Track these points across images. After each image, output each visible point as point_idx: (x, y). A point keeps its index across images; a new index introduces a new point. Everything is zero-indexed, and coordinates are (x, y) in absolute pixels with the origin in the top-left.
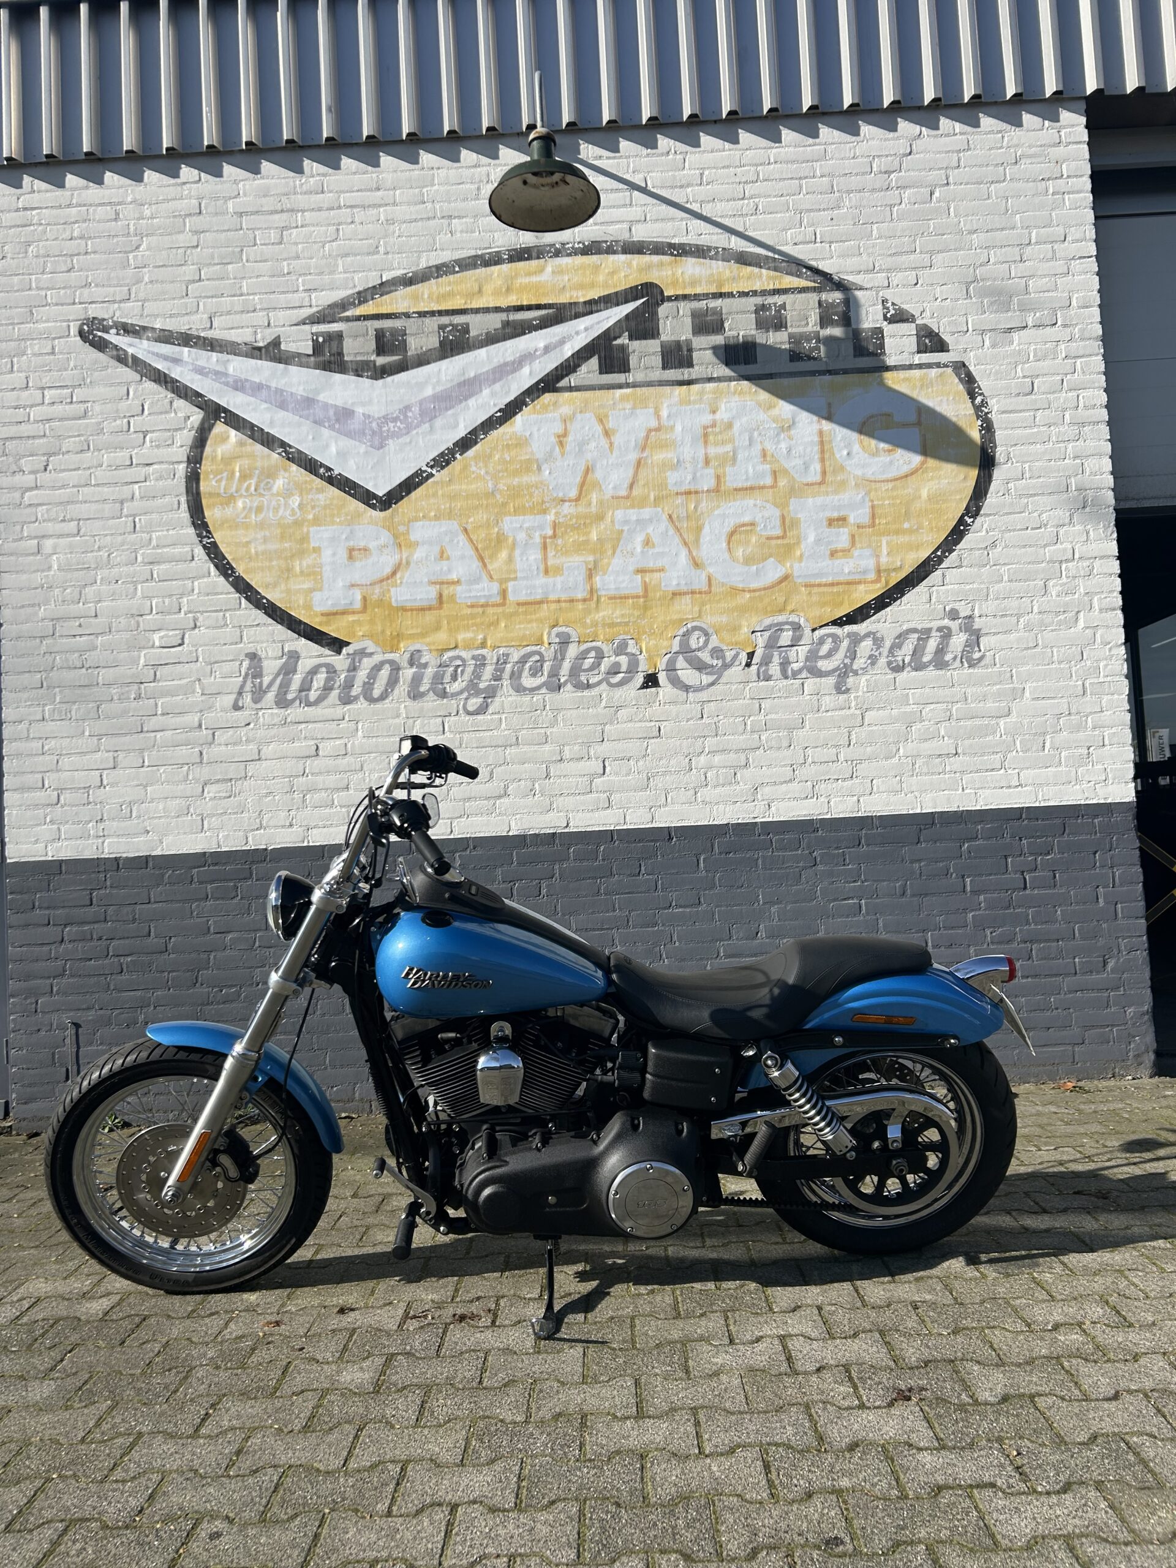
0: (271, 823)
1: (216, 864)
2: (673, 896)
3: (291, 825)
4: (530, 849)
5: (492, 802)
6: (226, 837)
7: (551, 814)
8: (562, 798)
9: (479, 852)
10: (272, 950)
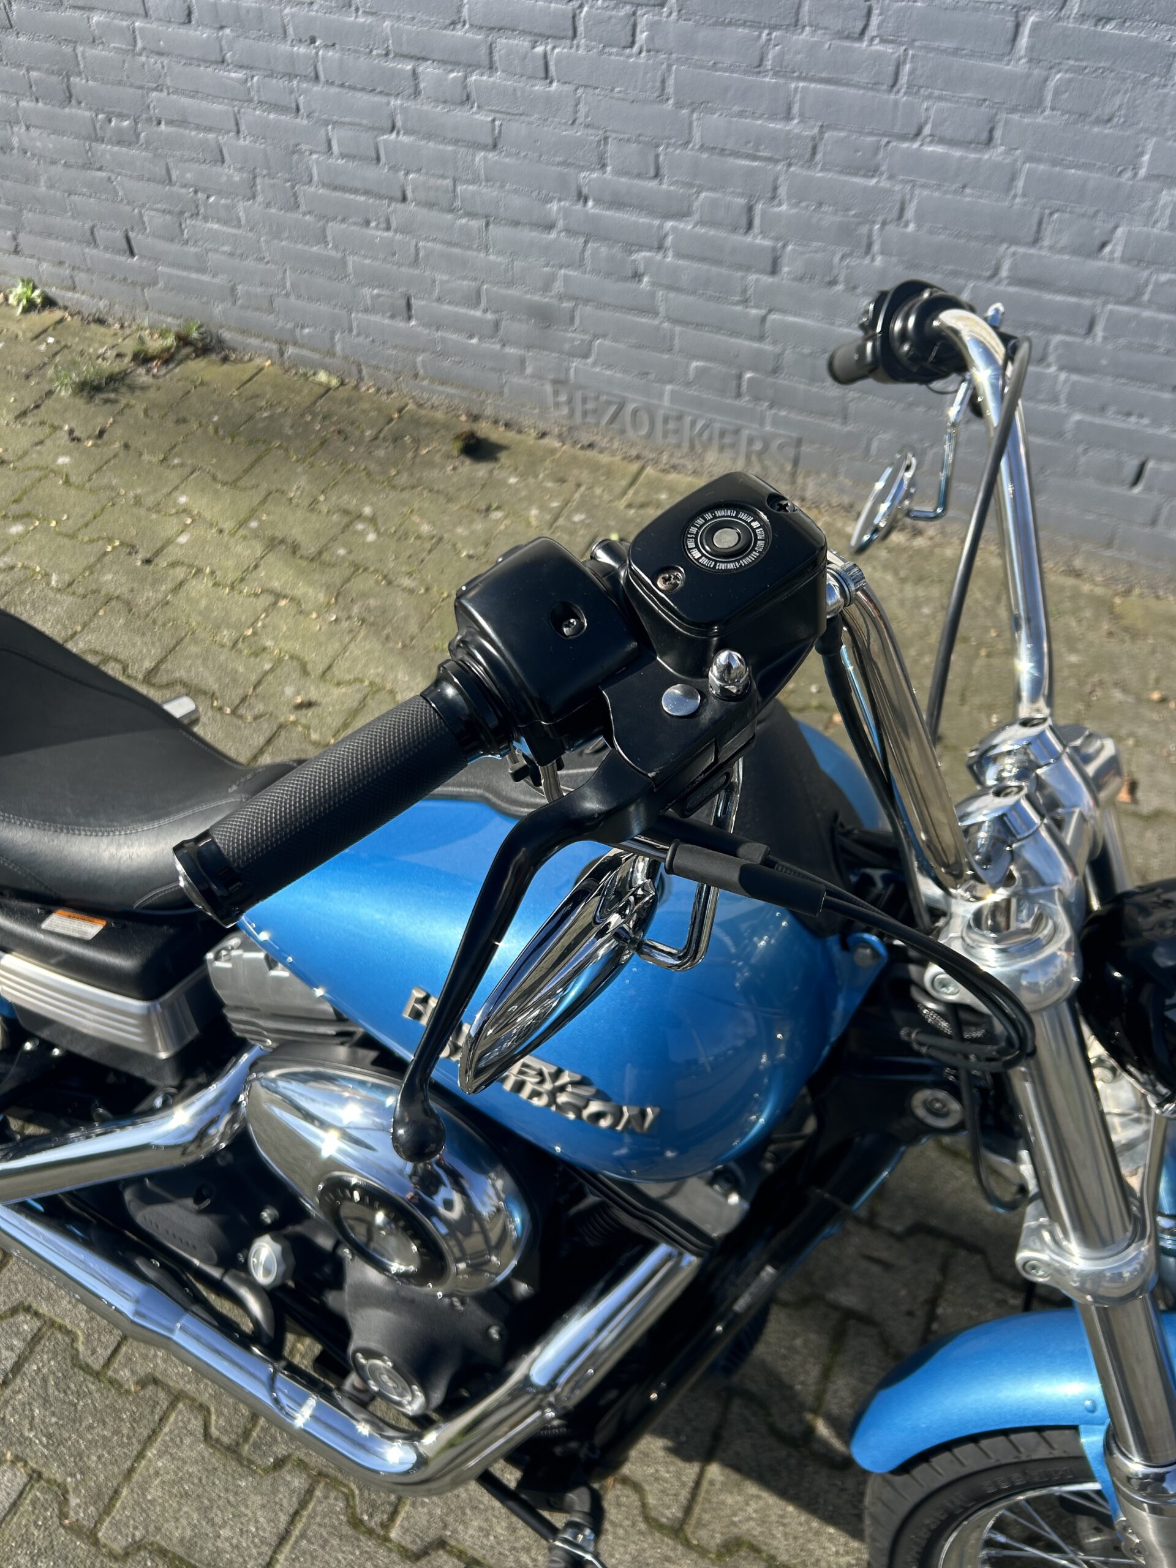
2: (931, 109)
10: (166, 61)
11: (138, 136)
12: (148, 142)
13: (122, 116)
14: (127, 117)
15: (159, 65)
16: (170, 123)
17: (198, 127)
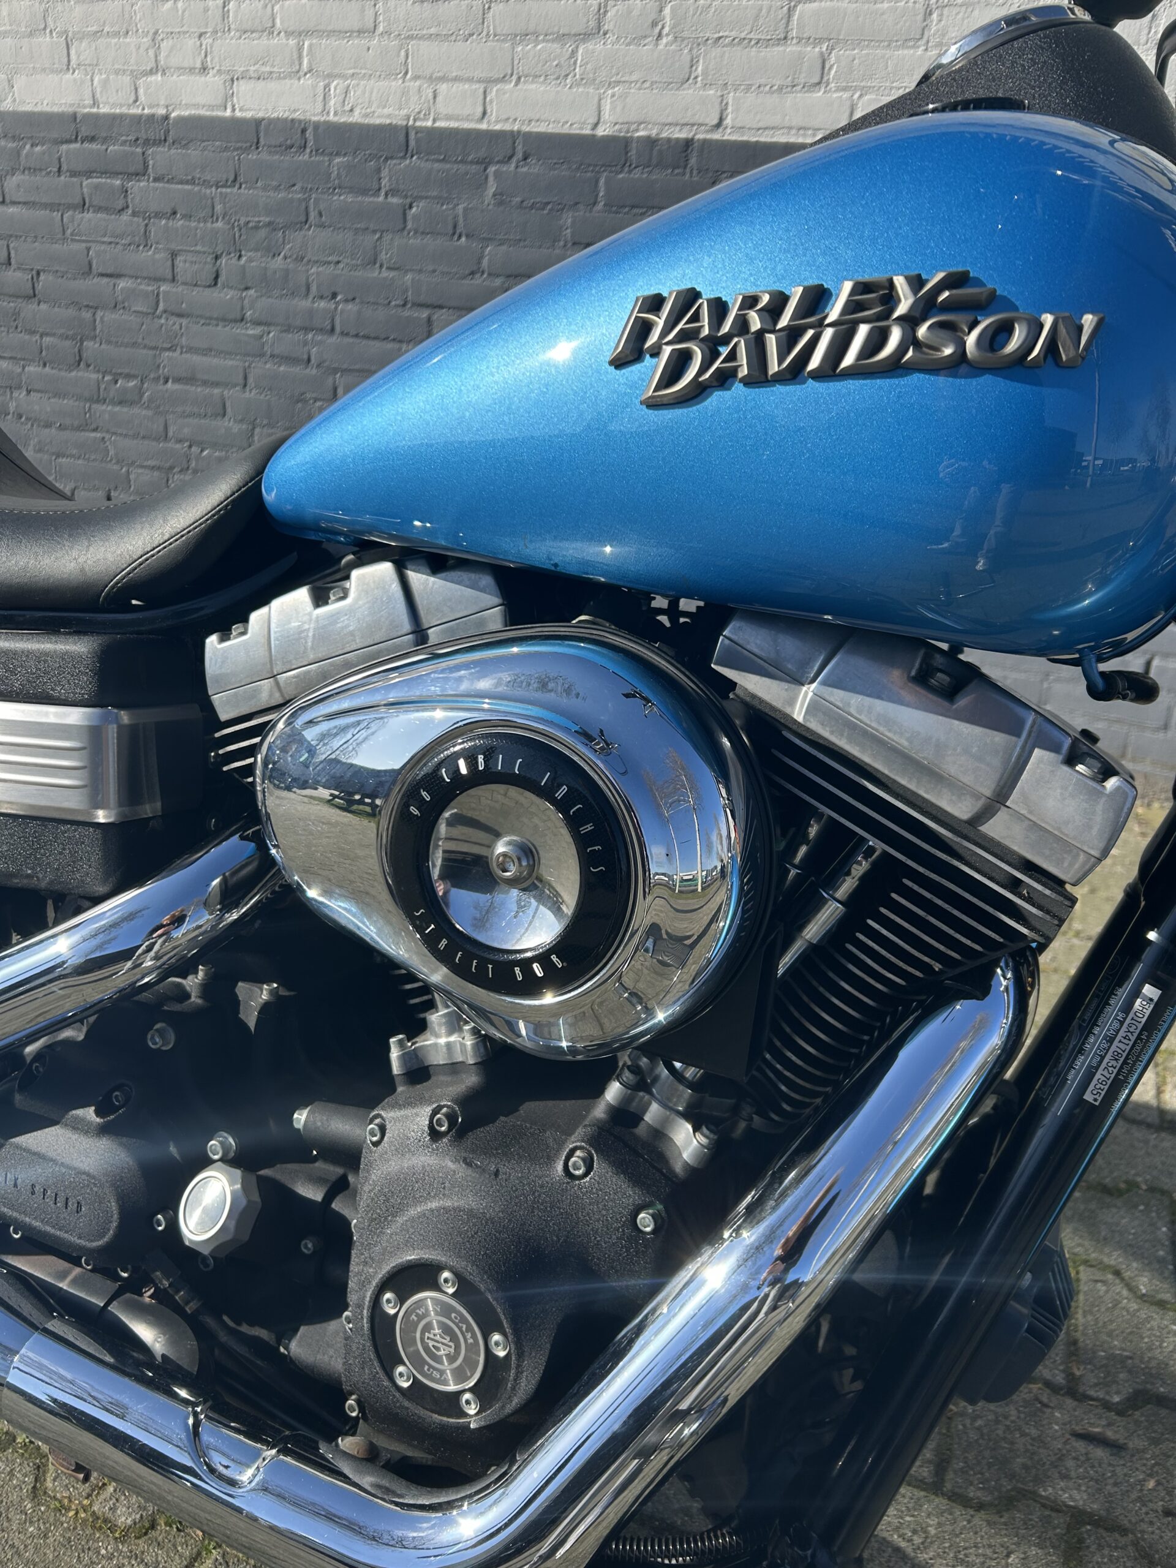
0: (174, 61)
1: (92, 139)
3: (204, 69)
4: (637, 174)
5: (569, 48)
6: (105, 83)
7: (688, 93)
8: (716, 52)
9: (534, 168)
10: (184, 321)
11: (141, 395)
12: (150, 400)
13: (129, 377)
14: (135, 377)
15: (177, 327)
16: (178, 380)
17: (205, 383)
